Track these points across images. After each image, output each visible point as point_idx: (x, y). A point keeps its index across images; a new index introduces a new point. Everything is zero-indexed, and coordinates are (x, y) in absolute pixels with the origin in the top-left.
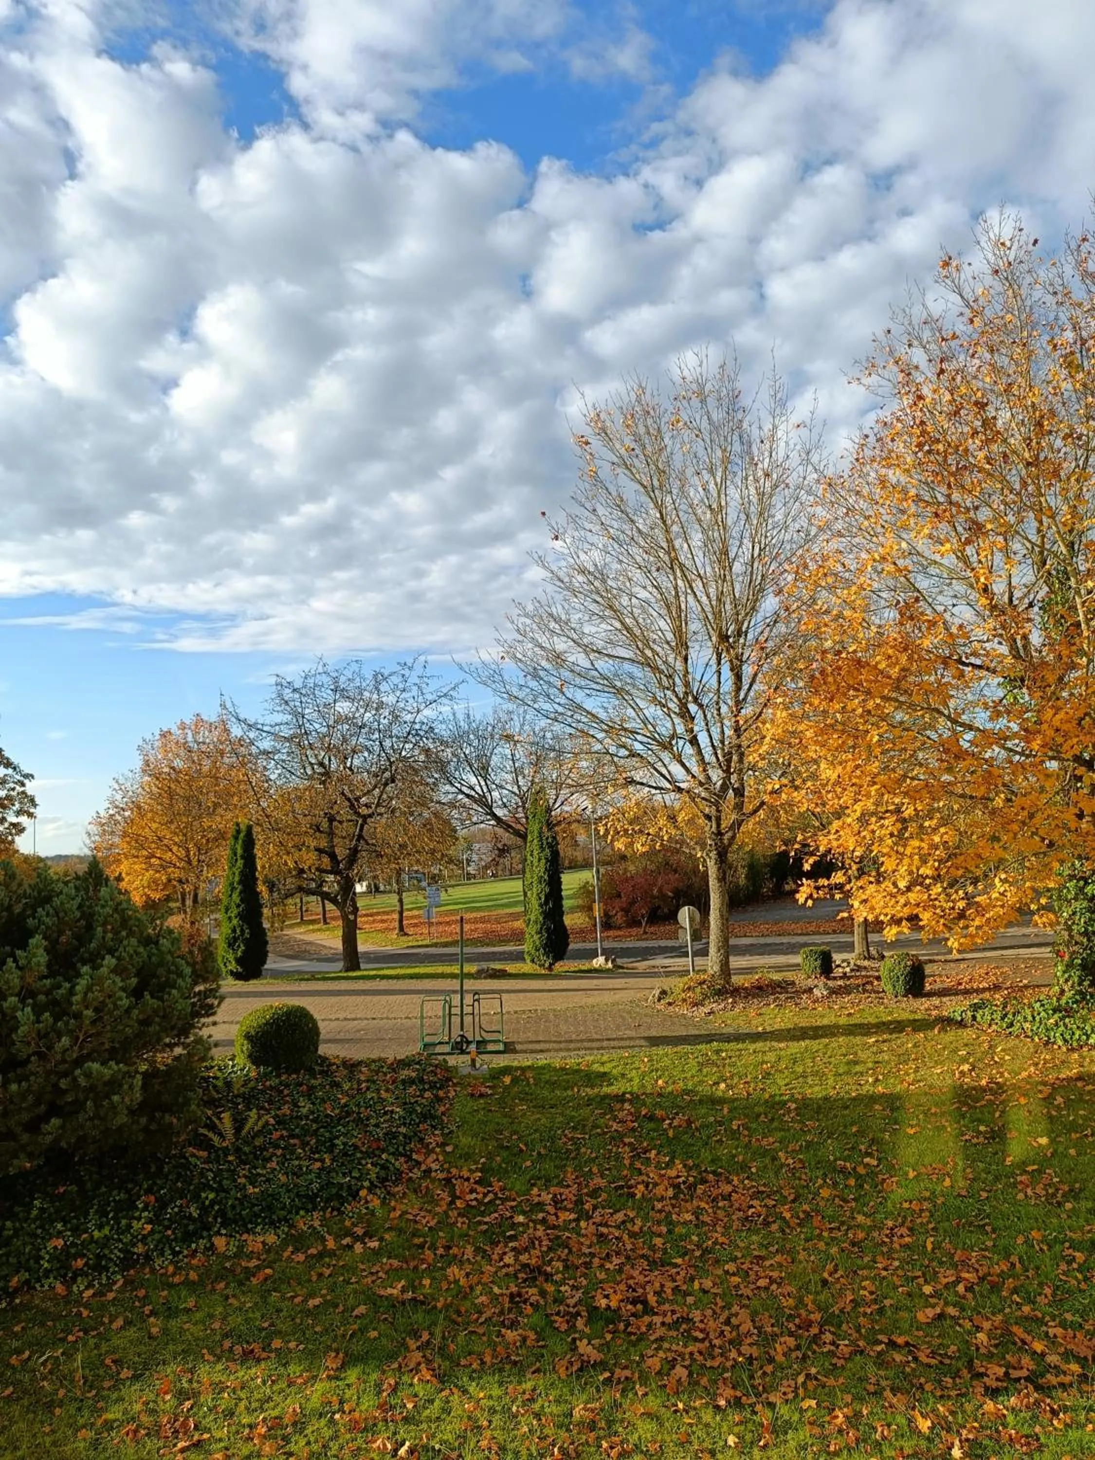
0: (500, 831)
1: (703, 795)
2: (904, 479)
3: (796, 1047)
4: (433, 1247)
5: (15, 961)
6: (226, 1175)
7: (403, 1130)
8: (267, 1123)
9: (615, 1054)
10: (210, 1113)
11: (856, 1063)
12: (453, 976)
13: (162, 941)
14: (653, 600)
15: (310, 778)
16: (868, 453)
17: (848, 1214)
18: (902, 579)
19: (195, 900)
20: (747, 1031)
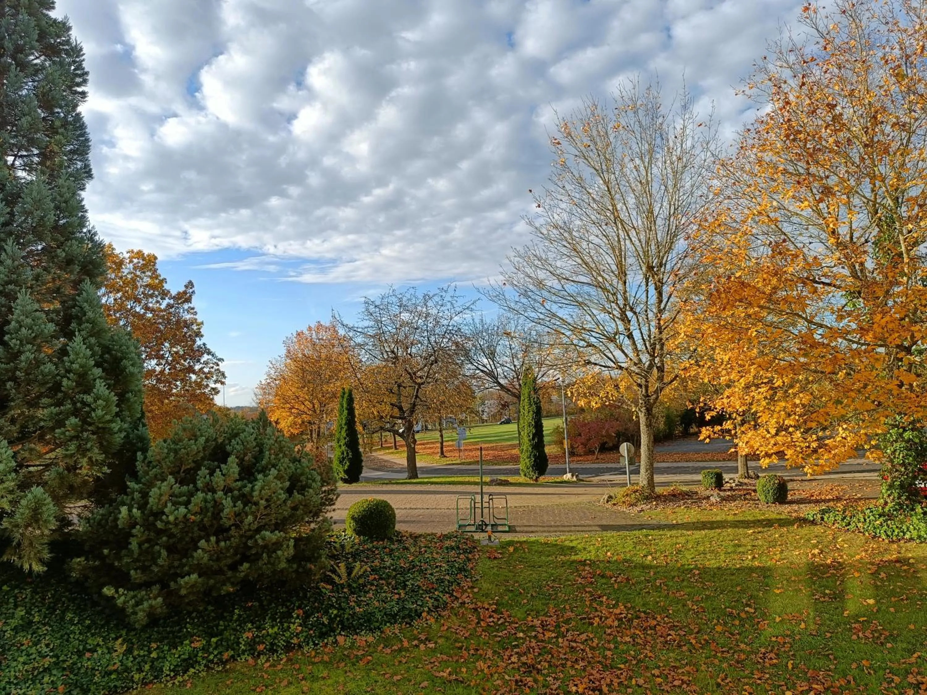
0: (502, 393)
1: (637, 371)
2: (775, 159)
3: (699, 534)
4: (467, 649)
5: (221, 471)
6: (343, 600)
7: (447, 577)
8: (366, 571)
9: (579, 535)
10: (332, 563)
11: (739, 546)
12: (476, 483)
13: (303, 460)
14: (603, 244)
15: (386, 360)
16: (750, 142)
17: (734, 643)
18: (773, 226)
19: (318, 435)
20: (666, 523)
